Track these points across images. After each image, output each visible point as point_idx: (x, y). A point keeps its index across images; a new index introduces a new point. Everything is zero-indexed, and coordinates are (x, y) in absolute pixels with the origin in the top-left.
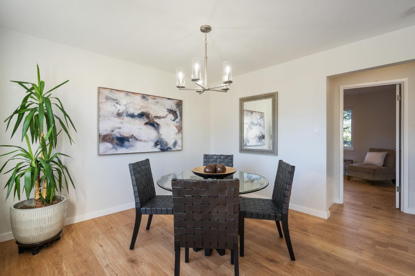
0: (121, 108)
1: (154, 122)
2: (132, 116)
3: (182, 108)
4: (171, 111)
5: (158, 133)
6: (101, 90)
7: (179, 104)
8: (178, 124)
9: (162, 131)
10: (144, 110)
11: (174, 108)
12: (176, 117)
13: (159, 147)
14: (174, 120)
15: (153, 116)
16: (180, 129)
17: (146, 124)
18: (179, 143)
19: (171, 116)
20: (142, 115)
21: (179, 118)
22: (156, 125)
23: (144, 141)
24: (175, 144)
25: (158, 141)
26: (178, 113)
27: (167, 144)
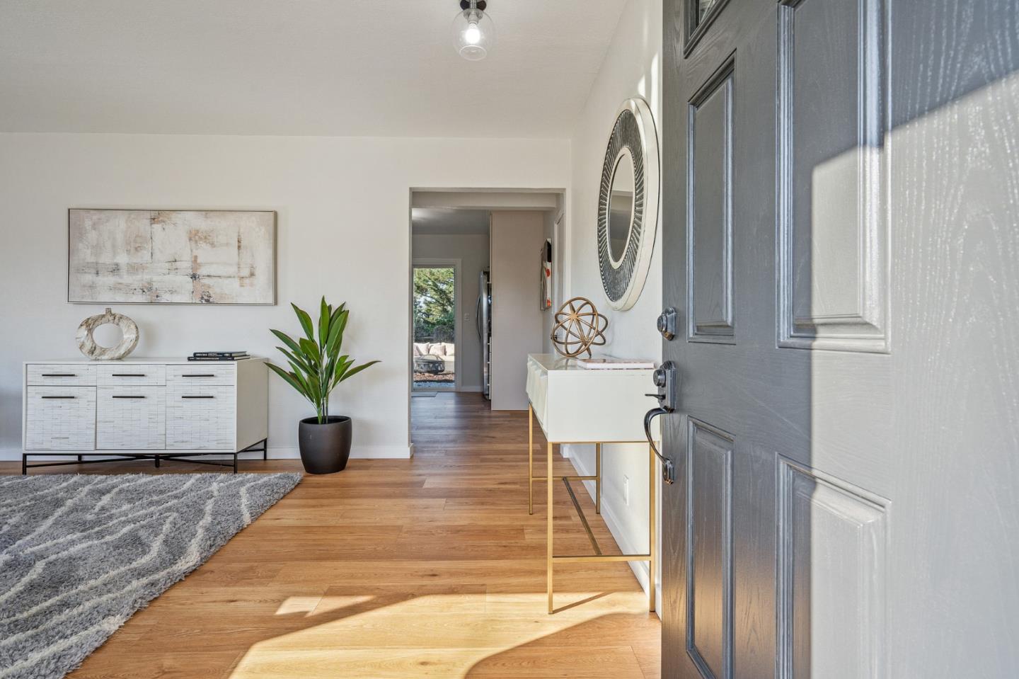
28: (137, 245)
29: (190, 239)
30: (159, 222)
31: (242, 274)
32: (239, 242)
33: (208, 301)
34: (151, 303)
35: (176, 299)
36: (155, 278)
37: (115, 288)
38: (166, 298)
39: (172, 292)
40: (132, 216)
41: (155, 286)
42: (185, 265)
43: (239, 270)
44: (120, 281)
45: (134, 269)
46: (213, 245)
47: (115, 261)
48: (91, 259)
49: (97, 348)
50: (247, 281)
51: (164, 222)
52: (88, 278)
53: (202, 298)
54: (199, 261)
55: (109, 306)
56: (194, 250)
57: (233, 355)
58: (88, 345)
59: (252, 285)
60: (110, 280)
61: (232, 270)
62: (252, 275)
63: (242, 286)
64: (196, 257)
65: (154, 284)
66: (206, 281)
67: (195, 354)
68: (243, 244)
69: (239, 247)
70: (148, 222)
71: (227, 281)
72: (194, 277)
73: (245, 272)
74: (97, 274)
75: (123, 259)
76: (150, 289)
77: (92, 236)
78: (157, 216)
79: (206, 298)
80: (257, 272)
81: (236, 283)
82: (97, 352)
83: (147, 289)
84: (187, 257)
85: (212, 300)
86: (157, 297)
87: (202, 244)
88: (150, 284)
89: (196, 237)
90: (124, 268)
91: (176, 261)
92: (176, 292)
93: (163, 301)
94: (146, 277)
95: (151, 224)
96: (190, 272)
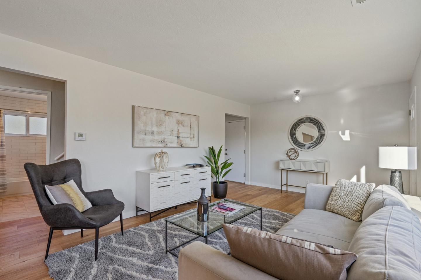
28: (160, 124)
29: (177, 123)
30: (167, 116)
32: (190, 125)
33: (182, 146)
34: (165, 147)
35: (173, 145)
36: (166, 137)
37: (152, 141)
38: (169, 145)
39: (171, 143)
40: (159, 112)
41: (166, 140)
42: (175, 133)
44: (154, 138)
45: (159, 133)
46: (183, 126)
47: (153, 130)
48: (143, 128)
50: (192, 139)
51: (169, 116)
52: (142, 136)
54: (180, 131)
56: (178, 127)
59: (194, 140)
60: (149, 137)
61: (189, 135)
62: (194, 137)
63: (191, 141)
64: (179, 130)
66: (181, 139)
68: (191, 126)
69: (190, 127)
70: (163, 115)
71: (187, 139)
72: (178, 137)
73: (192, 136)
74: (146, 135)
75: (155, 129)
76: (164, 142)
77: (144, 118)
78: (167, 113)
79: (181, 145)
81: (189, 140)
83: (163, 141)
84: (176, 130)
85: (183, 146)
86: (166, 144)
87: (181, 125)
88: (164, 139)
89: (179, 122)
90: (155, 133)
91: (172, 131)
92: (172, 142)
93: (168, 146)
94: (163, 137)
95: (165, 116)
96: (177, 135)
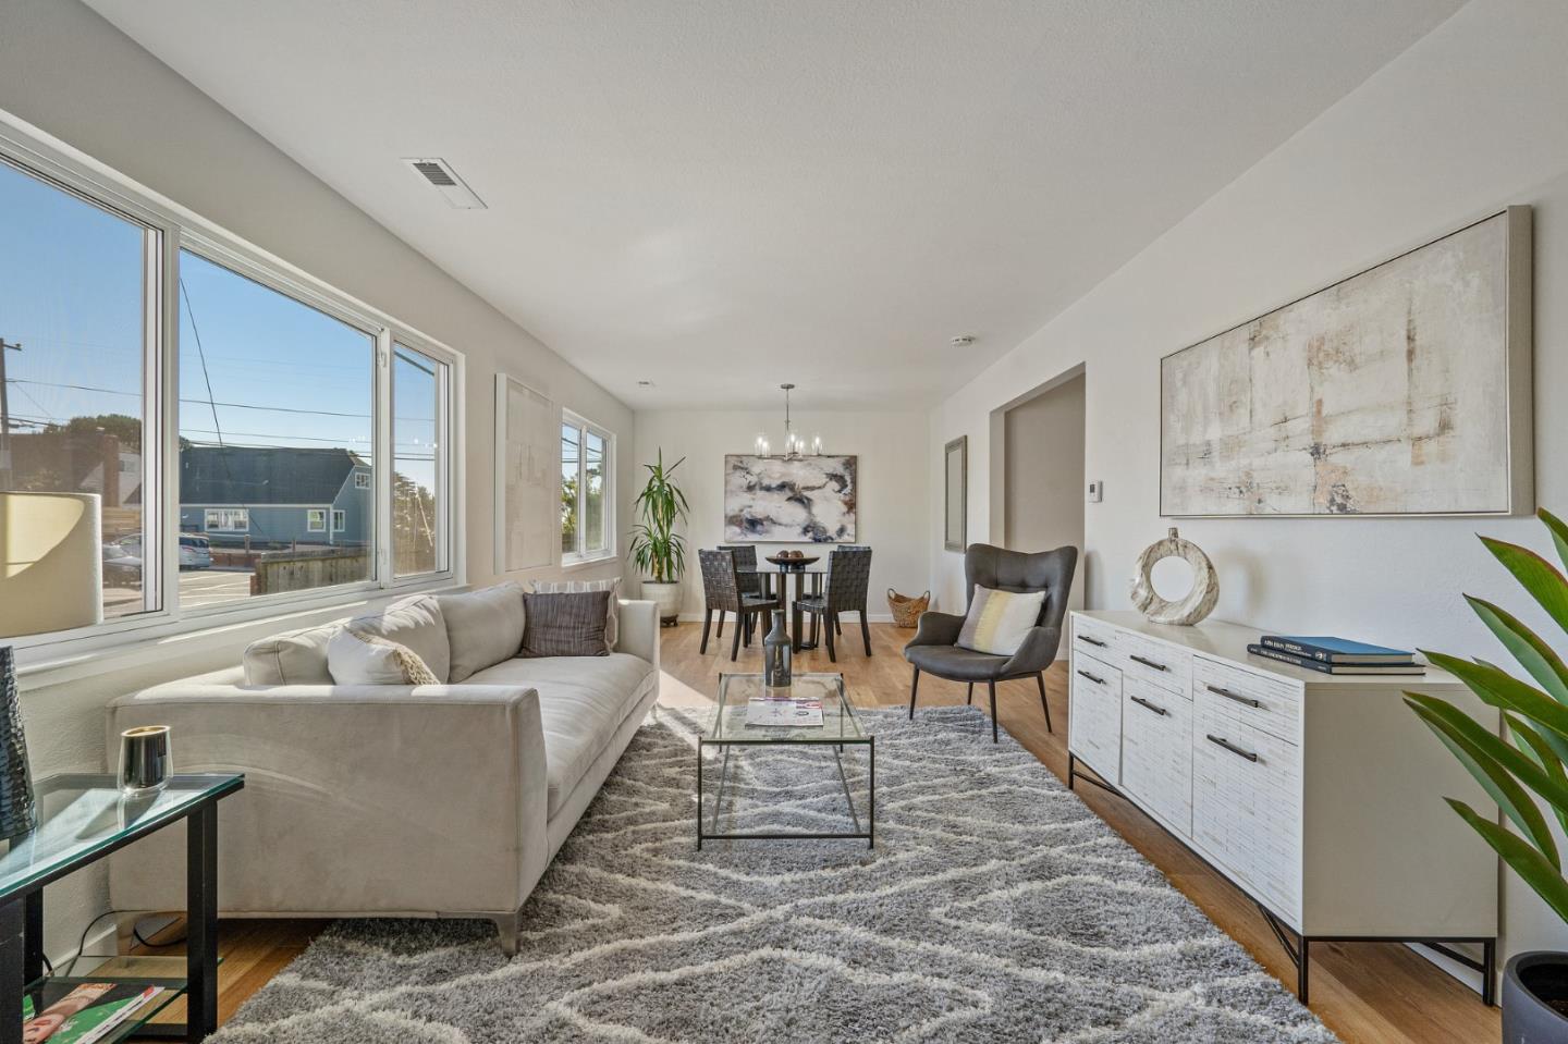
0: (753, 479)
1: (802, 496)
2: (768, 489)
3: (855, 471)
4: (833, 477)
5: (810, 513)
6: (729, 458)
7: (851, 463)
8: (847, 498)
9: (815, 510)
10: (786, 479)
11: (840, 470)
12: (844, 486)
13: (810, 534)
14: (840, 491)
15: (801, 486)
16: (851, 506)
17: (789, 499)
18: (850, 529)
19: (835, 485)
20: (782, 487)
21: (850, 487)
22: (806, 501)
23: (786, 526)
24: (842, 531)
25: (808, 526)
26: (848, 479)
27: (825, 531)
28: (1234, 399)
29: (1310, 363)
30: (1260, 342)
31: (1418, 431)
32: (1410, 338)
33: (1342, 508)
34: (1250, 516)
35: (1288, 505)
36: (1257, 462)
37: (1206, 490)
38: (1273, 504)
39: (1282, 490)
40: (1227, 344)
41: (1257, 478)
42: (1300, 426)
43: (1410, 419)
44: (1213, 475)
45: (1231, 446)
46: (1352, 364)
47: (1207, 437)
48: (1181, 441)
49: (1155, 600)
50: (1430, 447)
51: (1267, 338)
52: (1177, 473)
53: (1332, 501)
54: (1325, 412)
55: (1175, 524)
56: (1316, 389)
57: (1335, 659)
58: (1143, 593)
59: (1443, 457)
60: (1198, 473)
61: (1393, 422)
62: (1445, 426)
63: (1418, 462)
64: (1320, 402)
65: (1255, 474)
66: (1339, 459)
67: (1264, 639)
68: (1419, 340)
69: (1411, 354)
70: (1244, 347)
71: (1382, 454)
72: (1316, 451)
73: (1427, 422)
74: (1187, 464)
75: (1215, 433)
76: (1249, 487)
77: (1182, 397)
78: (1258, 330)
79: (1339, 500)
80: (1459, 416)
81: (1403, 455)
82: (1152, 608)
83: (1245, 487)
84: (1304, 407)
85: (1350, 506)
86: (1260, 501)
87: (1333, 370)
88: (1248, 474)
89: (1320, 354)
90: (1216, 447)
91: (1286, 420)
92: (1286, 488)
93: (1268, 510)
94: (1244, 462)
95: (1251, 350)
96: (1309, 441)
